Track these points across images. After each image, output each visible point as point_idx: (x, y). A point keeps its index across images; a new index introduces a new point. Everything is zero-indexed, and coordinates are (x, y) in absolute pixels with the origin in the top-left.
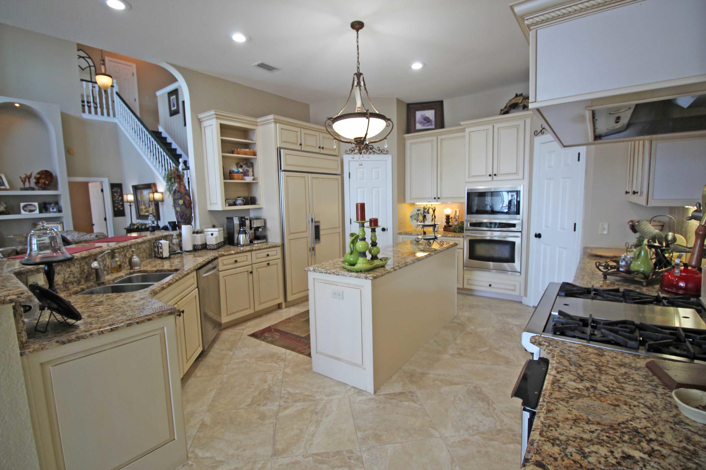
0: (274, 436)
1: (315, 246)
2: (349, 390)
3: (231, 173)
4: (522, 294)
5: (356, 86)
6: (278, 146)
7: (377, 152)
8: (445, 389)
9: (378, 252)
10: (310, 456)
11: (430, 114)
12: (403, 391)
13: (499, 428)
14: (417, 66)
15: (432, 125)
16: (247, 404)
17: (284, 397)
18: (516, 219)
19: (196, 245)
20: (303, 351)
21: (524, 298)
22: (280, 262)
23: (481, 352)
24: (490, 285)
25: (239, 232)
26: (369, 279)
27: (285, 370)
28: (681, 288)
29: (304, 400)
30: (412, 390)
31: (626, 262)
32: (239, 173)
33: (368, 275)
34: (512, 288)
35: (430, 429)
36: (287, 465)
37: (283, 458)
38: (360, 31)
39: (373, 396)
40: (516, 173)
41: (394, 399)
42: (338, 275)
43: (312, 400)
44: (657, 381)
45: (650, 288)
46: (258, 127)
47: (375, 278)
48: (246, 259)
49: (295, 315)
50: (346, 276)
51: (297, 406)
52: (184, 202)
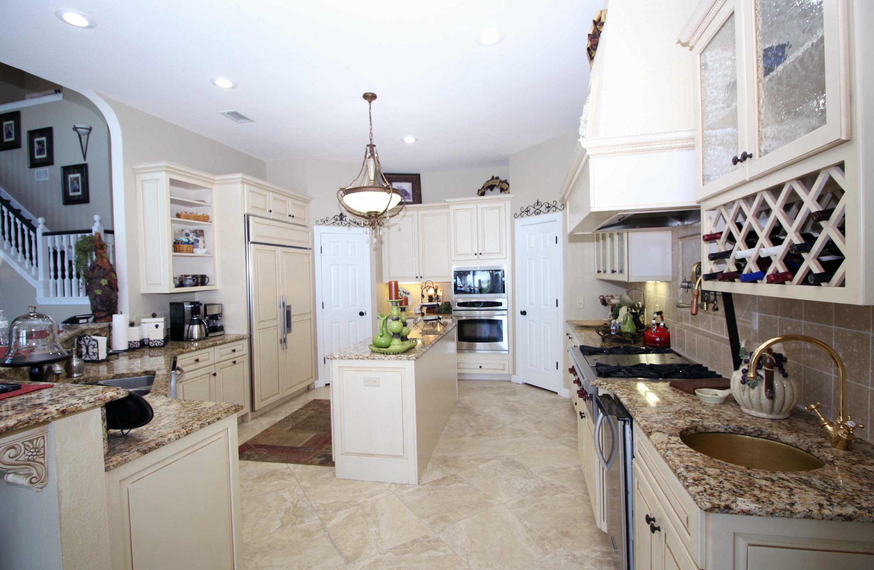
0: (335, 546)
1: (286, 336)
2: (390, 487)
3: (178, 244)
4: (511, 373)
5: (369, 158)
6: (246, 212)
7: (353, 224)
8: (482, 466)
9: (409, 333)
10: (388, 552)
11: (407, 186)
12: (445, 476)
13: (542, 485)
14: (409, 140)
15: (409, 199)
16: (277, 527)
17: (320, 510)
18: (501, 298)
19: (131, 342)
20: (311, 461)
21: (513, 376)
22: (246, 359)
23: (497, 430)
24: (481, 367)
25: (192, 323)
26: (412, 360)
27: (301, 484)
28: (657, 342)
29: (346, 507)
30: (453, 473)
31: (616, 327)
32: (190, 244)
33: (410, 356)
34: (502, 367)
35: (487, 500)
36: (369, 565)
37: (359, 561)
38: (373, 102)
39: (418, 487)
40: (500, 253)
41: (440, 484)
42: (374, 359)
43: (355, 505)
44: (680, 391)
45: (636, 345)
46: (214, 186)
47: (417, 358)
48: (207, 357)
49: (272, 426)
50: (383, 359)
51: (341, 514)
52: (109, 282)
